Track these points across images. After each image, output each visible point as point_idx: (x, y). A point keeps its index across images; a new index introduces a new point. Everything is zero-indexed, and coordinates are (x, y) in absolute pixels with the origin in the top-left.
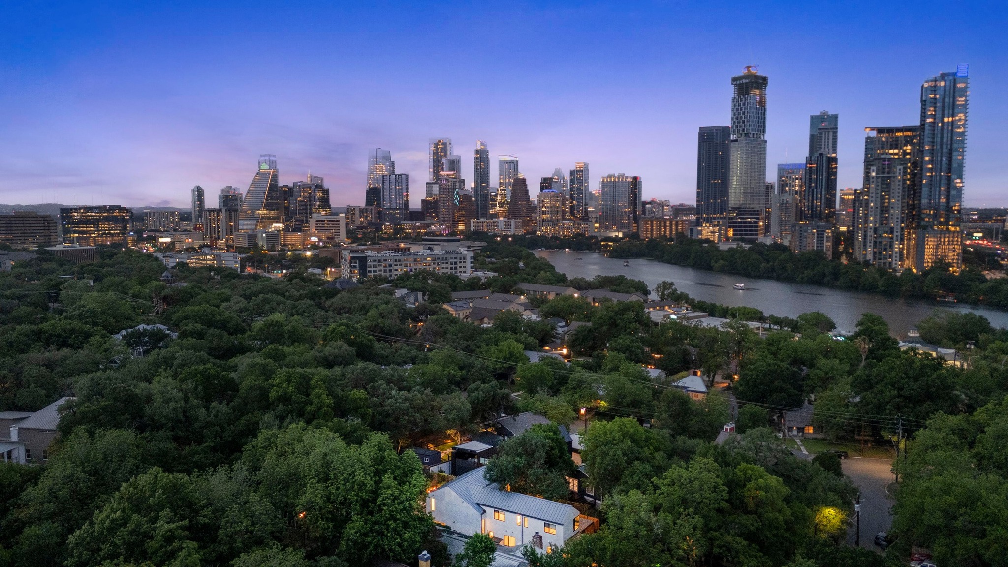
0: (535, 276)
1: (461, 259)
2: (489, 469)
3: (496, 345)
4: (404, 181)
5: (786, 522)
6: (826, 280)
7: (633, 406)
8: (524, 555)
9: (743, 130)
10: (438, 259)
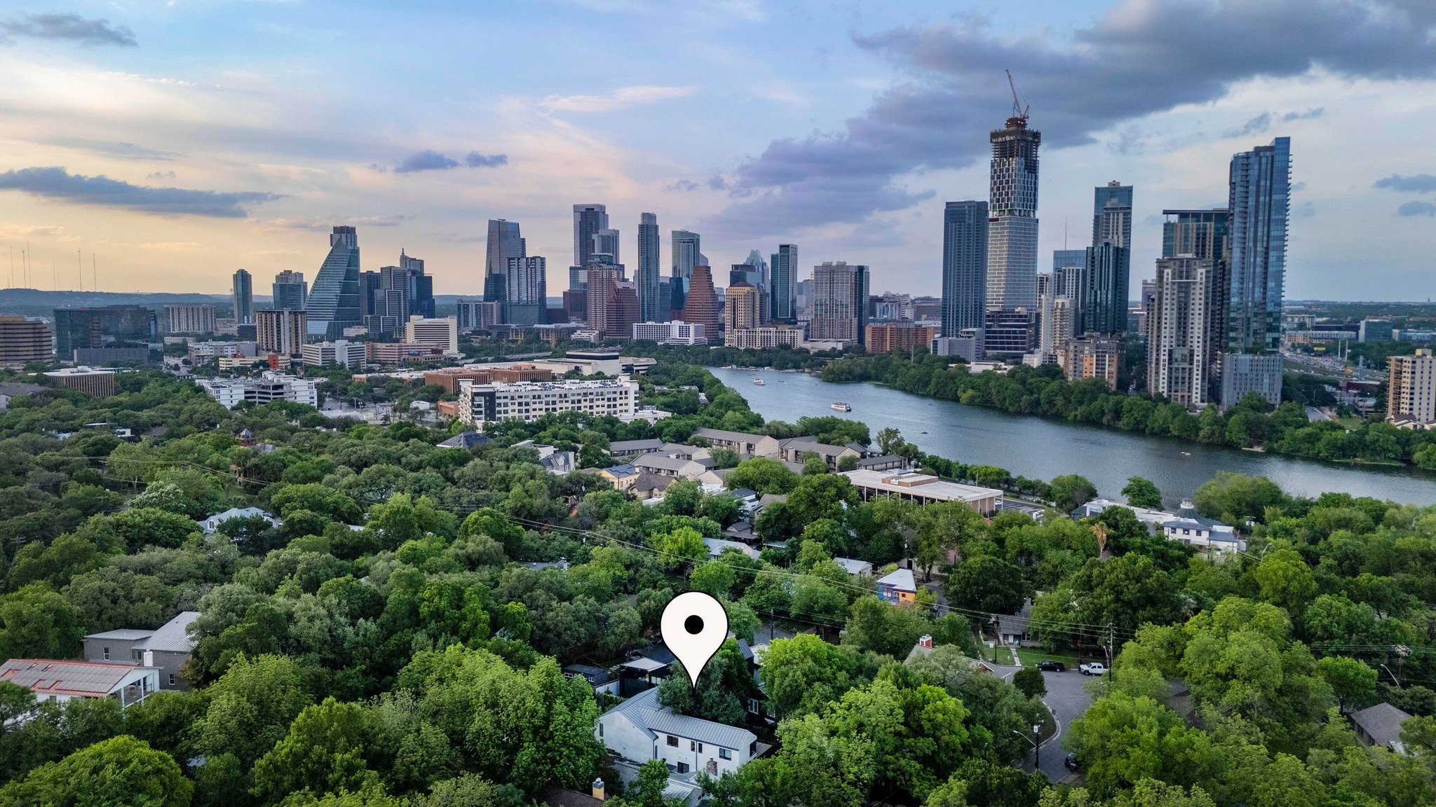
0: (720, 418)
1: (621, 393)
2: (662, 692)
3: (669, 533)
4: (539, 267)
5: (963, 745)
6: (1105, 420)
7: (826, 612)
8: (698, 781)
9: (1007, 206)
10: (591, 394)
